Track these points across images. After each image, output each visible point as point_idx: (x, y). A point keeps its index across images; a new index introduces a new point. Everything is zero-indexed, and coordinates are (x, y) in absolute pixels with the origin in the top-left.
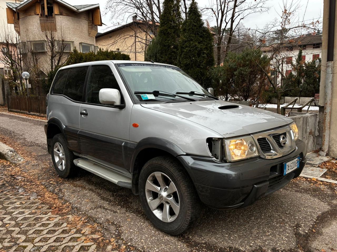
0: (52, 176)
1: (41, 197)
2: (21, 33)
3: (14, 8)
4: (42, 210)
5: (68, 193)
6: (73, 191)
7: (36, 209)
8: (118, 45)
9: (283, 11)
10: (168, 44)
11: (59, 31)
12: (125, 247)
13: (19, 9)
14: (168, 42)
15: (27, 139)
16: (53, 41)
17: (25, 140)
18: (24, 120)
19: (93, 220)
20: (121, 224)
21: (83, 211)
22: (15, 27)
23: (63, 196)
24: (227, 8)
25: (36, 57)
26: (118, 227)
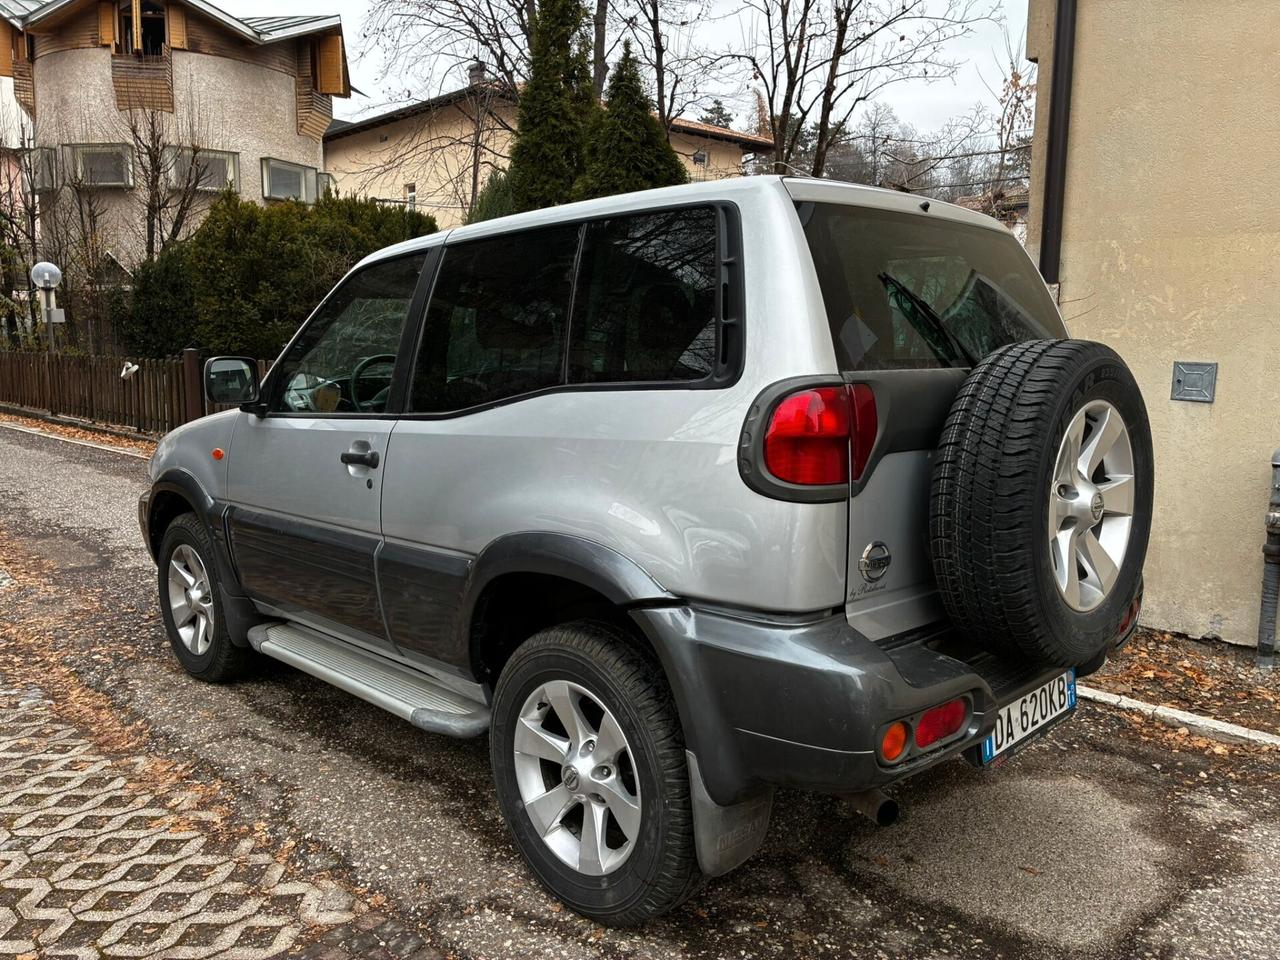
0: (104, 636)
1: (56, 701)
2: (38, 111)
3: (14, 17)
4: (51, 739)
5: (145, 690)
6: (166, 685)
7: (34, 735)
8: (407, 174)
9: (1005, 80)
10: (541, 194)
11: (182, 112)
12: (293, 843)
13: (34, 22)
14: (542, 189)
15: (34, 511)
16: (157, 149)
17: (23, 514)
18: (31, 442)
19: (213, 770)
20: (298, 783)
21: (184, 746)
22: (17, 88)
23: (129, 700)
24: (807, 59)
25: (90, 205)
26: (286, 789)
